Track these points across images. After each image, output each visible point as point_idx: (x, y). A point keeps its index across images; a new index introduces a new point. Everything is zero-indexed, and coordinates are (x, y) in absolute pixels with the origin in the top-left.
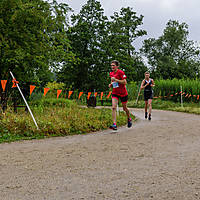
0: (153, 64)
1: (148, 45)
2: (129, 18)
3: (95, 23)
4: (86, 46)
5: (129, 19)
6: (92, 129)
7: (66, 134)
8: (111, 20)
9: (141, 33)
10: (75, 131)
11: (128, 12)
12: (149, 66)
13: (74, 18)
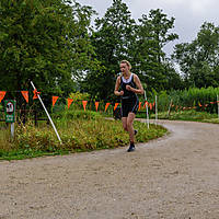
0: (186, 71)
3: (121, 27)
4: (112, 53)
5: (159, 22)
6: (121, 144)
7: (92, 149)
8: (139, 24)
9: (172, 37)
10: (101, 146)
11: (157, 14)
12: (181, 73)
13: (98, 22)
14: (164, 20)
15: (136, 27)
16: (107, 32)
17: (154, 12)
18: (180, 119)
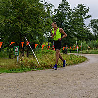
0: (95, 32)
3: (66, 12)
4: (61, 24)
5: (82, 10)
11: (81, 6)
12: (93, 33)
13: (55, 11)
14: (85, 9)
15: (72, 12)
17: (80, 5)
18: (92, 53)
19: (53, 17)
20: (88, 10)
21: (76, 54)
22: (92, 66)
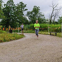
0: (30, 19)
1: (28, 13)
2: (22, 5)
3: (11, 6)
4: (9, 14)
6: (11, 40)
7: (2, 42)
8: (16, 6)
9: (26, 10)
10: (5, 41)
13: (5, 5)
14: (24, 5)
16: (7, 8)
17: (21, 3)
19: (3, 9)
20: (25, 6)
21: (18, 33)
22: (27, 40)
